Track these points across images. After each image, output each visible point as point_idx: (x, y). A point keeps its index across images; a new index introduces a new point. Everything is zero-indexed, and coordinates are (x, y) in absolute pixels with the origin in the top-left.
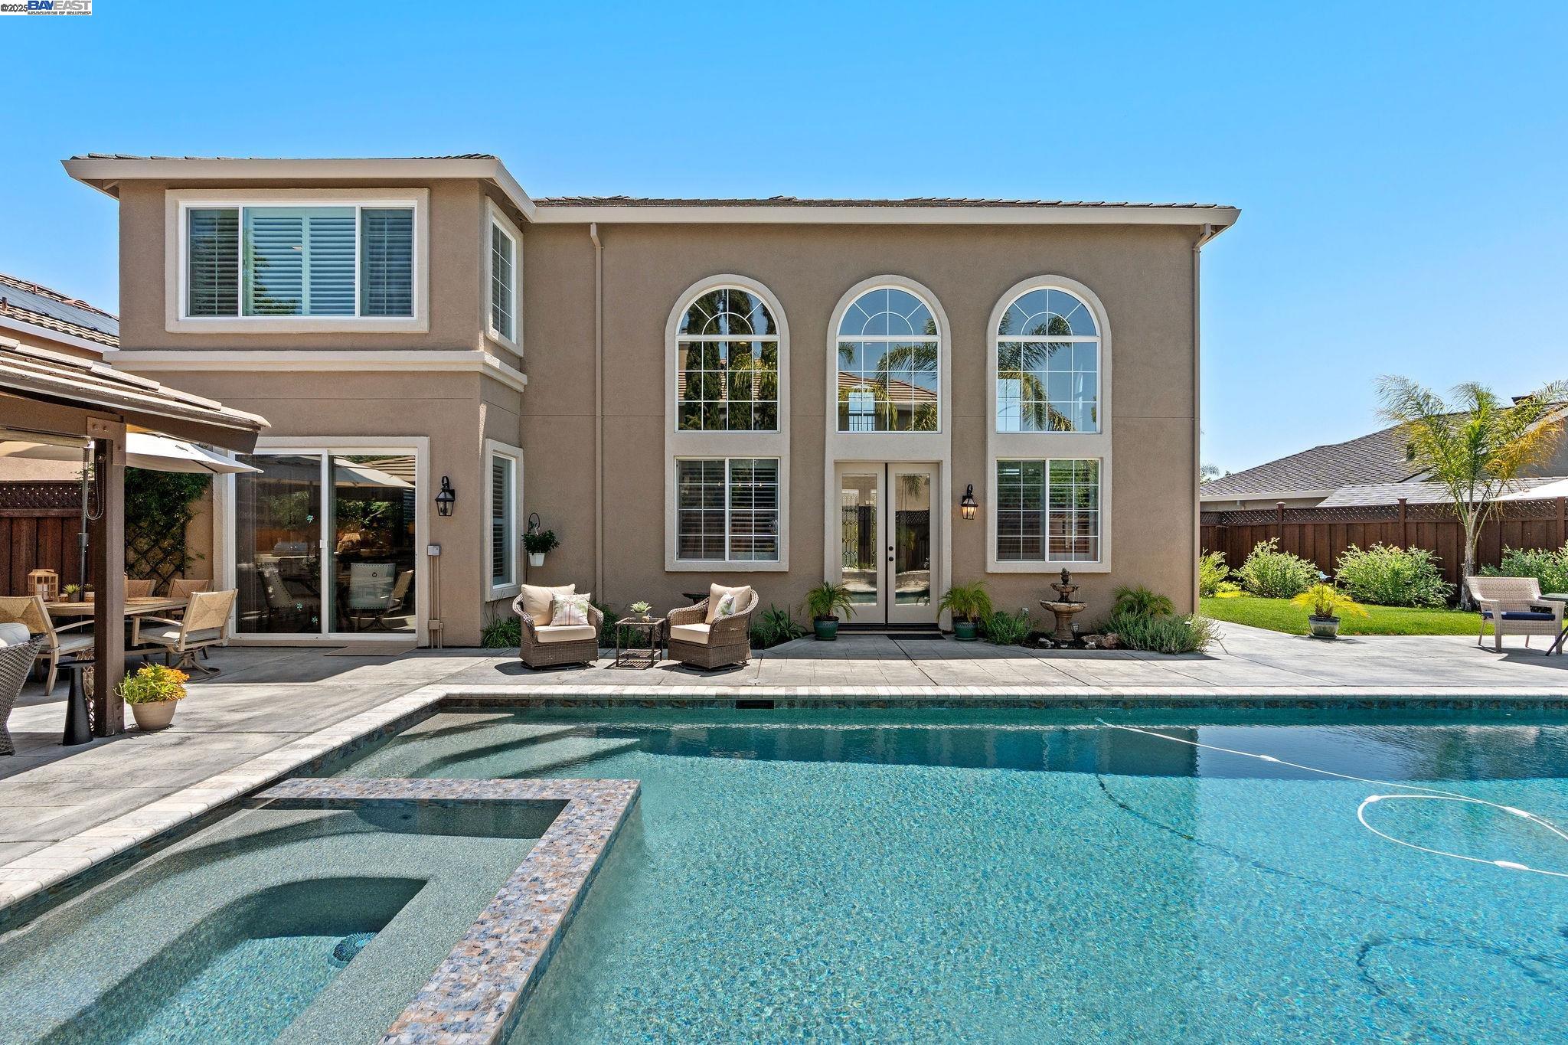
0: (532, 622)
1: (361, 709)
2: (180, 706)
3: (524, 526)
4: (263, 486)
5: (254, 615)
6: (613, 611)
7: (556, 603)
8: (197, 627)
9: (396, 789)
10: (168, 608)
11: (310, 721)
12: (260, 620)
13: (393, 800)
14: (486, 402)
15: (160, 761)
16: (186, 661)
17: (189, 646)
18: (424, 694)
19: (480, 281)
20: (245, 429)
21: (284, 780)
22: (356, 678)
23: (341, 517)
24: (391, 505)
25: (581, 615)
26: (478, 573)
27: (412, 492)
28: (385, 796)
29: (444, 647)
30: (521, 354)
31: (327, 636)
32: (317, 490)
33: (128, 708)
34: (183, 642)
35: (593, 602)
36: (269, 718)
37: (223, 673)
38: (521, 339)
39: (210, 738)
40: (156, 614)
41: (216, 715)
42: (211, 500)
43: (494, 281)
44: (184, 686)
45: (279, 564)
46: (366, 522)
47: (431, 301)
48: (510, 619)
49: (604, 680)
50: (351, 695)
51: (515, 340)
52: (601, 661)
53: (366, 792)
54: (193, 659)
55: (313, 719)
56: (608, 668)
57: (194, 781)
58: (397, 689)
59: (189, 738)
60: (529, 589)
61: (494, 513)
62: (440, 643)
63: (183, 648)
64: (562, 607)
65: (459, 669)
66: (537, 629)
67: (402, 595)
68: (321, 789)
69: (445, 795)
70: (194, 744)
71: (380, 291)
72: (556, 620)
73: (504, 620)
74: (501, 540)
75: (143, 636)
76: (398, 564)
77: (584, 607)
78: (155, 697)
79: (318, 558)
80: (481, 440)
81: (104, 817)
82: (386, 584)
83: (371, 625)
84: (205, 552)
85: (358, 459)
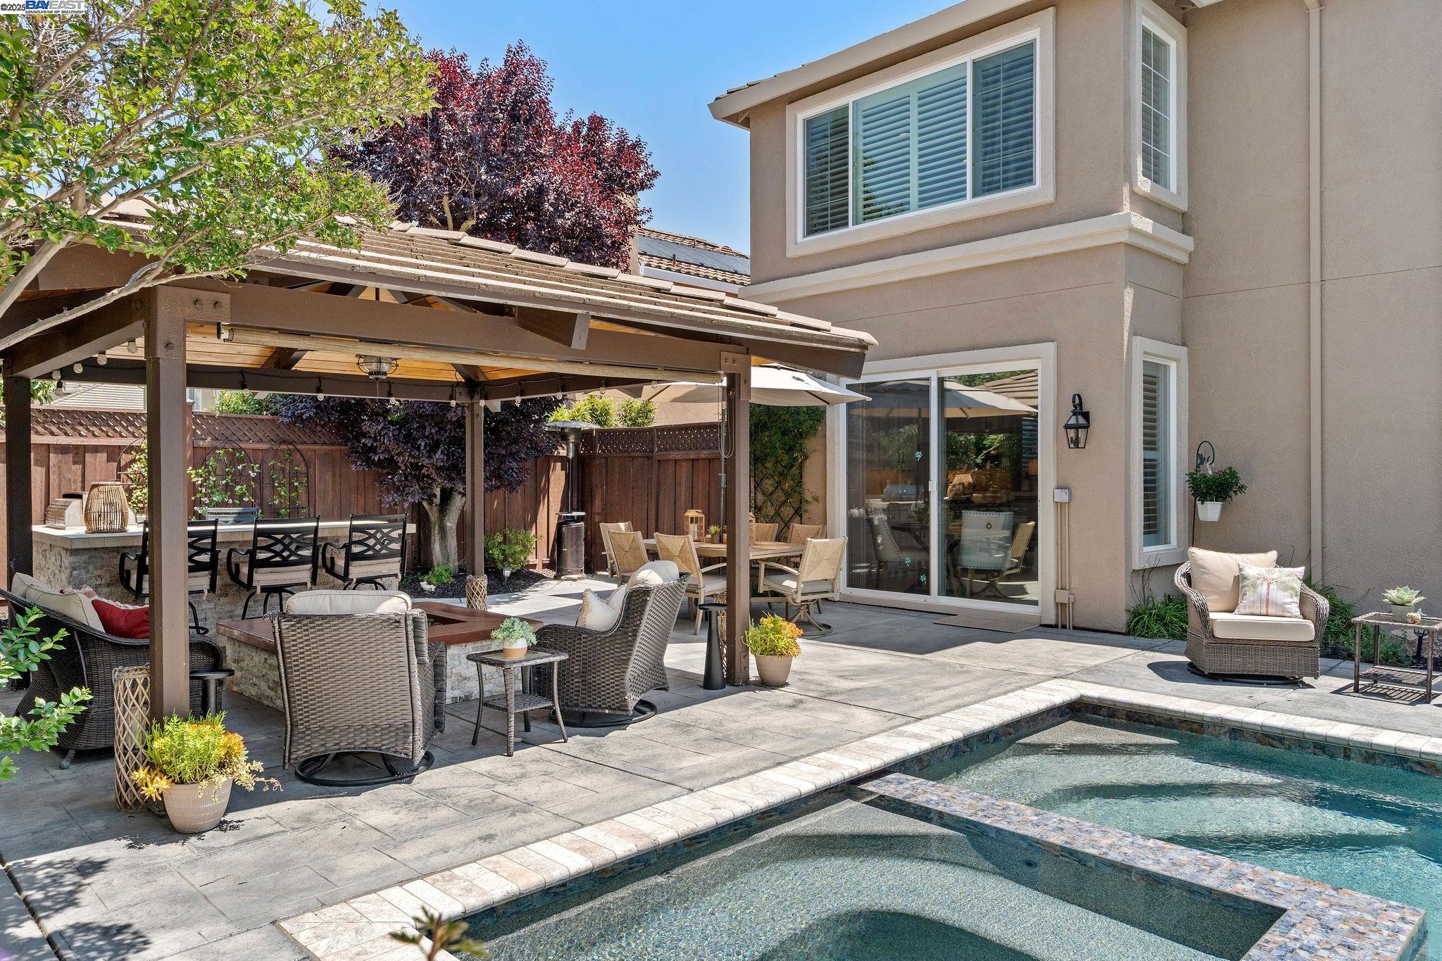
0: (1203, 605)
1: (973, 698)
2: (796, 664)
3: (1190, 461)
4: (871, 419)
5: (864, 567)
6: (1345, 598)
7: (1245, 578)
8: (811, 578)
9: (1018, 819)
10: (789, 554)
11: (917, 704)
12: (869, 574)
13: (1013, 834)
14: (1135, 285)
15: (776, 723)
16: (802, 613)
17: (805, 598)
18: (1052, 690)
19: (1125, 113)
20: (853, 350)
21: (890, 773)
22: (967, 656)
23: (952, 456)
24: (1008, 439)
25: (1289, 600)
26: (1123, 529)
27: (1034, 418)
28: (1003, 825)
29: (1075, 628)
30: (1183, 206)
31: (936, 599)
32: (926, 422)
33: (752, 658)
34: (800, 593)
35: (1307, 580)
36: (876, 692)
37: (834, 631)
38: (1185, 185)
39: (820, 705)
40: (778, 560)
41: (826, 679)
42: (825, 437)
43: (1145, 110)
44: (799, 641)
45: (886, 511)
46: (979, 461)
47: (1057, 157)
48: (1169, 598)
49: (1334, 712)
50: (962, 678)
51: (1175, 189)
52: (1323, 679)
53: (980, 814)
54: (809, 612)
55: (920, 703)
56: (1339, 692)
57: (804, 753)
58: (1017, 678)
59: (801, 701)
60: (1199, 553)
61: (1145, 442)
62: (1069, 623)
63: (799, 599)
64: (1254, 586)
65: (1098, 662)
66: (1212, 616)
67: (1021, 553)
68: (930, 796)
69: (1081, 845)
70: (805, 709)
71: (995, 162)
72: (1244, 603)
73: (1160, 598)
74: (1154, 481)
75: (768, 582)
76: (1016, 513)
77: (1293, 588)
78: (773, 651)
79: (927, 503)
80: (1126, 339)
81: (728, 775)
82: (1000, 539)
83: (984, 590)
84: (819, 494)
85: (971, 381)
